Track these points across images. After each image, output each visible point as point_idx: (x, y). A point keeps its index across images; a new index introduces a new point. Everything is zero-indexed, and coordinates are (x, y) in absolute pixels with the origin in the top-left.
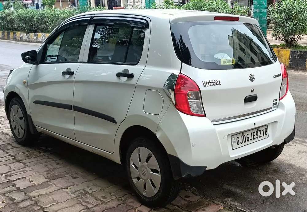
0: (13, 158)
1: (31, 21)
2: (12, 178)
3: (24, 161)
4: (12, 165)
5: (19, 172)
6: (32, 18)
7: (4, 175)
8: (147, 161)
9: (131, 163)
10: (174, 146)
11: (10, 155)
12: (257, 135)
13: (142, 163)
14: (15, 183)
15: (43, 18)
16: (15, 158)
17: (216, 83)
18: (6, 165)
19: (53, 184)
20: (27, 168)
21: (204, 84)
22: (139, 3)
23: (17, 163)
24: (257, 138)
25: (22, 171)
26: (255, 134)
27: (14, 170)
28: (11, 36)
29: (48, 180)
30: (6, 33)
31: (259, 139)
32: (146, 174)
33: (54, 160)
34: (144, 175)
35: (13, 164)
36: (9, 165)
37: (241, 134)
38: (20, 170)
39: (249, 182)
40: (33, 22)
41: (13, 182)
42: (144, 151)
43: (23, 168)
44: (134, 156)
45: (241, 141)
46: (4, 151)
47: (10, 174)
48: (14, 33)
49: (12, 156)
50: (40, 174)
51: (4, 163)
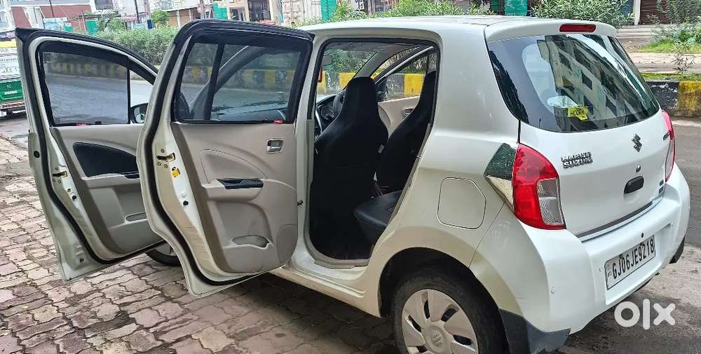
0: (160, 292)
1: (141, 48)
2: (167, 338)
3: (179, 300)
4: (160, 308)
5: (177, 323)
6: (143, 42)
7: (152, 330)
8: (444, 319)
9: (405, 317)
10: (514, 294)
11: (153, 287)
12: (640, 255)
13: (433, 321)
14: (175, 350)
15: (160, 42)
16: (163, 293)
17: (585, 159)
18: (150, 308)
19: (244, 351)
20: (189, 316)
21: (565, 164)
22: (300, 14)
23: (169, 304)
24: (641, 260)
25: (182, 322)
26: (637, 253)
27: (167, 321)
28: (111, 71)
29: (232, 341)
30: (103, 67)
31: (644, 261)
32: (441, 343)
33: (232, 295)
34: (437, 345)
35: (162, 306)
36: (155, 308)
37: (619, 258)
38: (177, 320)
39: (606, 338)
40: (145, 48)
41: (172, 347)
42: (439, 300)
43: (182, 315)
44: (413, 306)
45: (618, 271)
46: (140, 278)
47: (162, 328)
48: (115, 68)
49: (157, 288)
50: (215, 328)
51: (147, 305)
